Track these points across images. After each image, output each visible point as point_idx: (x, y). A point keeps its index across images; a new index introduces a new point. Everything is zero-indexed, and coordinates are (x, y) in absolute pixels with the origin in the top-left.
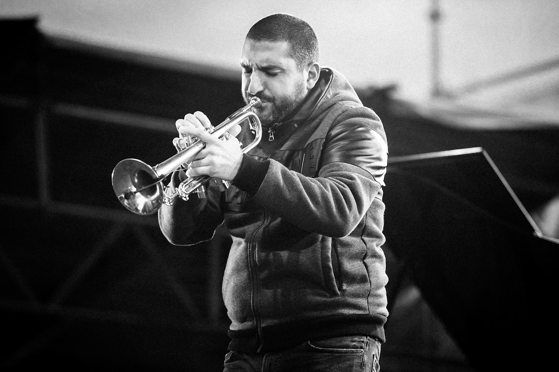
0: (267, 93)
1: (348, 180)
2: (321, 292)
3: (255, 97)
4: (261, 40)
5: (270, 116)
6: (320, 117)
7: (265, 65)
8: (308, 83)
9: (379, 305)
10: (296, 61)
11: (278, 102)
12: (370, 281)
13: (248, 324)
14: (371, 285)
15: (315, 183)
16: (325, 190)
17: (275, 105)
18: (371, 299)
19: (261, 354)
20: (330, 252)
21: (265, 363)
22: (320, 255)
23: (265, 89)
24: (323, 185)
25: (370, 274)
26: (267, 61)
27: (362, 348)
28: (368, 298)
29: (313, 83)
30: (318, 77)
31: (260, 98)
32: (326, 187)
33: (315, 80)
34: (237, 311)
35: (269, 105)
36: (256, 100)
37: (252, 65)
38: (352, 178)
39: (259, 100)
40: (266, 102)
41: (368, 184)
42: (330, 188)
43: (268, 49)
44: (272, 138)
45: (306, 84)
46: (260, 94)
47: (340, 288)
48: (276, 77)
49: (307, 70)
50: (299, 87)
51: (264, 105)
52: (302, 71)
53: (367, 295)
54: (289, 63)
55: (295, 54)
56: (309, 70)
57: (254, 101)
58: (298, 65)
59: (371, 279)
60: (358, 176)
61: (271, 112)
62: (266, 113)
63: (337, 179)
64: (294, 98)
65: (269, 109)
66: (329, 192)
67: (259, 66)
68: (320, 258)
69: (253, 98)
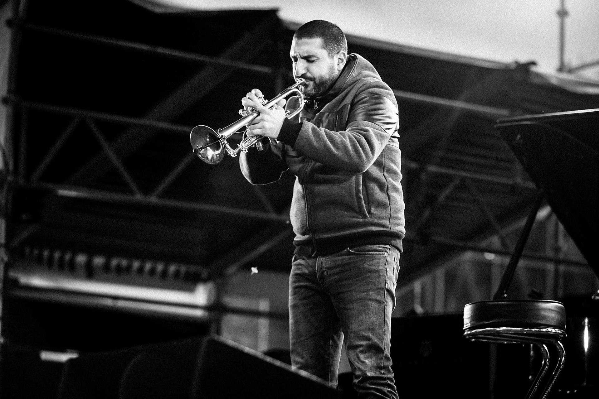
0: (309, 75)
1: (363, 132)
2: (355, 214)
3: (301, 78)
4: (302, 38)
5: (312, 90)
6: (348, 89)
7: (306, 55)
8: (338, 66)
9: (398, 225)
10: (327, 51)
11: (317, 81)
12: (390, 207)
13: (306, 237)
14: (390, 210)
15: (337, 135)
16: (344, 139)
17: (315, 82)
18: (392, 221)
19: (316, 257)
20: (361, 187)
21: (318, 262)
22: (354, 189)
23: (307, 72)
24: (343, 136)
25: (391, 202)
26: (307, 52)
27: (386, 252)
28: (390, 220)
29: (342, 66)
30: (345, 61)
31: (304, 78)
32: (345, 137)
33: (343, 64)
34: (299, 228)
35: (311, 83)
36: (301, 80)
37: (297, 55)
38: (367, 131)
39: (304, 80)
40: (309, 81)
41: (379, 135)
42: (348, 138)
43: (307, 43)
44: (316, 107)
45: (336, 67)
46: (303, 76)
47: (369, 212)
48: (314, 63)
49: (336, 58)
50: (332, 69)
51: (307, 83)
52: (333, 58)
53: (389, 218)
54: (323, 53)
55: (327, 46)
56: (338, 57)
57: (300, 81)
58: (329, 54)
59: (391, 206)
60: (371, 129)
61: (313, 87)
62: (309, 89)
63: (356, 132)
64: (328, 77)
65: (312, 86)
66: (347, 140)
67: (302, 56)
68: (354, 191)
69: (299, 79)
